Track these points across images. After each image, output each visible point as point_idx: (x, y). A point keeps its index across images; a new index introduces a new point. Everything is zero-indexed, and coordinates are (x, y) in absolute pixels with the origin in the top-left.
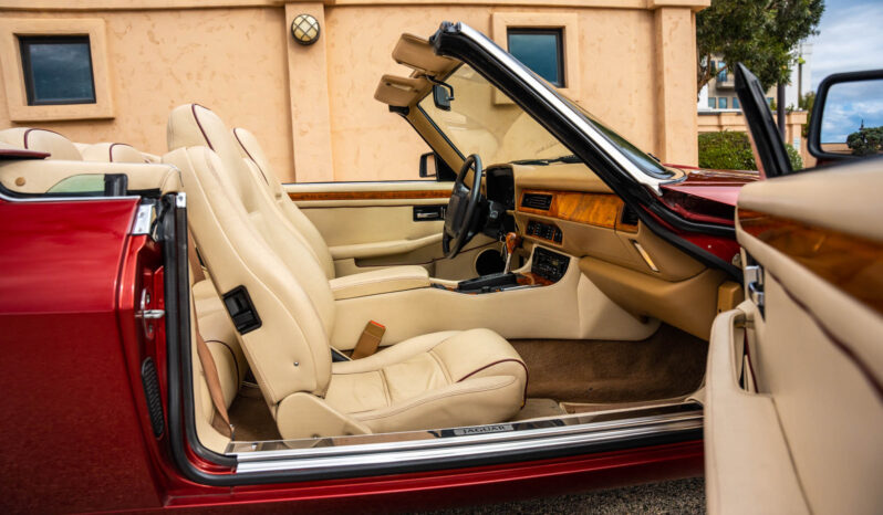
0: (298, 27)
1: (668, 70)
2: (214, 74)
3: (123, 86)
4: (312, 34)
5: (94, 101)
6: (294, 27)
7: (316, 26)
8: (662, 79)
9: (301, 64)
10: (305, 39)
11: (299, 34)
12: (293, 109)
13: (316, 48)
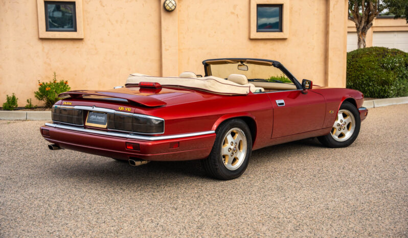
0: (168, 5)
1: (332, 24)
2: (128, 21)
3: (88, 24)
4: (173, 8)
5: (75, 30)
6: (166, 5)
7: (175, 5)
8: (329, 28)
9: (166, 20)
10: (170, 10)
11: (168, 8)
12: (163, 39)
13: (174, 13)
